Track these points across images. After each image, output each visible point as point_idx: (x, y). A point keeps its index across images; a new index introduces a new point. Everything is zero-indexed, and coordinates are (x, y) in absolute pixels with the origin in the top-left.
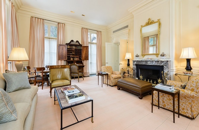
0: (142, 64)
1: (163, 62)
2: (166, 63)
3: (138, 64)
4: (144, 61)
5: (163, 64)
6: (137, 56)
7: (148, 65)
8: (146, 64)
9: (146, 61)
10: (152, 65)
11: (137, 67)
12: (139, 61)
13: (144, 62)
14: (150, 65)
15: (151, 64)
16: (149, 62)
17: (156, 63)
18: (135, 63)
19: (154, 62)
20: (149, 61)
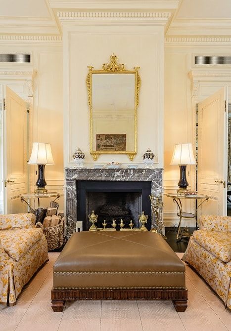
0: (99, 179)
1: (153, 171)
2: (158, 175)
3: (84, 179)
4: (103, 170)
5: (151, 176)
6: (80, 155)
7: (116, 181)
8: (111, 179)
9: (110, 171)
10: (125, 181)
11: (77, 190)
12: (89, 171)
13: (102, 172)
14: (121, 181)
15: (123, 179)
16: (118, 173)
17: (136, 175)
18: (75, 176)
19: (132, 172)
20: (118, 170)
